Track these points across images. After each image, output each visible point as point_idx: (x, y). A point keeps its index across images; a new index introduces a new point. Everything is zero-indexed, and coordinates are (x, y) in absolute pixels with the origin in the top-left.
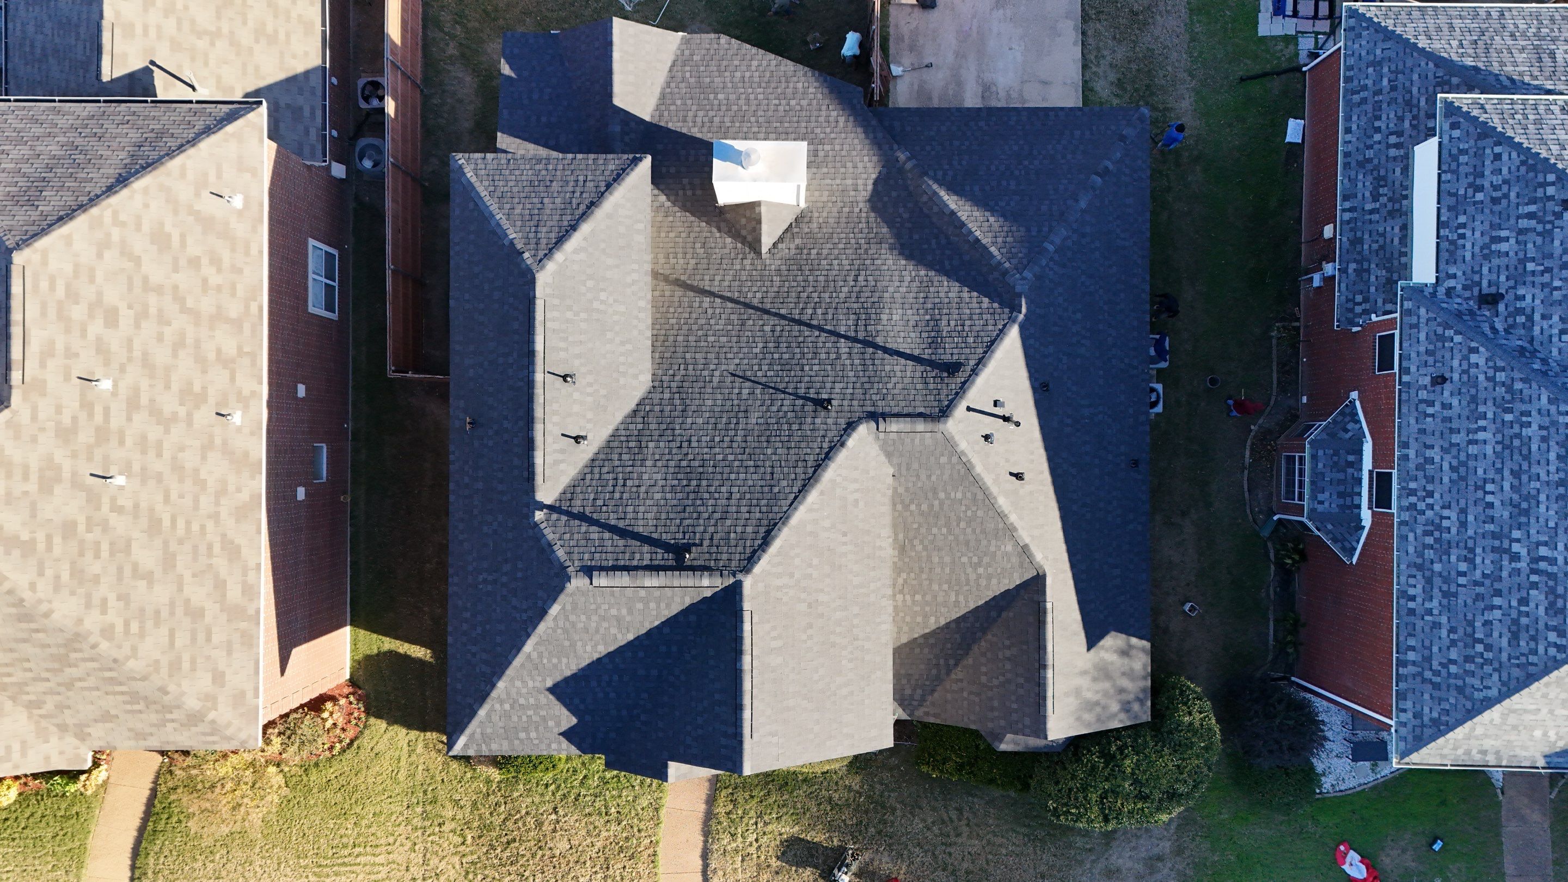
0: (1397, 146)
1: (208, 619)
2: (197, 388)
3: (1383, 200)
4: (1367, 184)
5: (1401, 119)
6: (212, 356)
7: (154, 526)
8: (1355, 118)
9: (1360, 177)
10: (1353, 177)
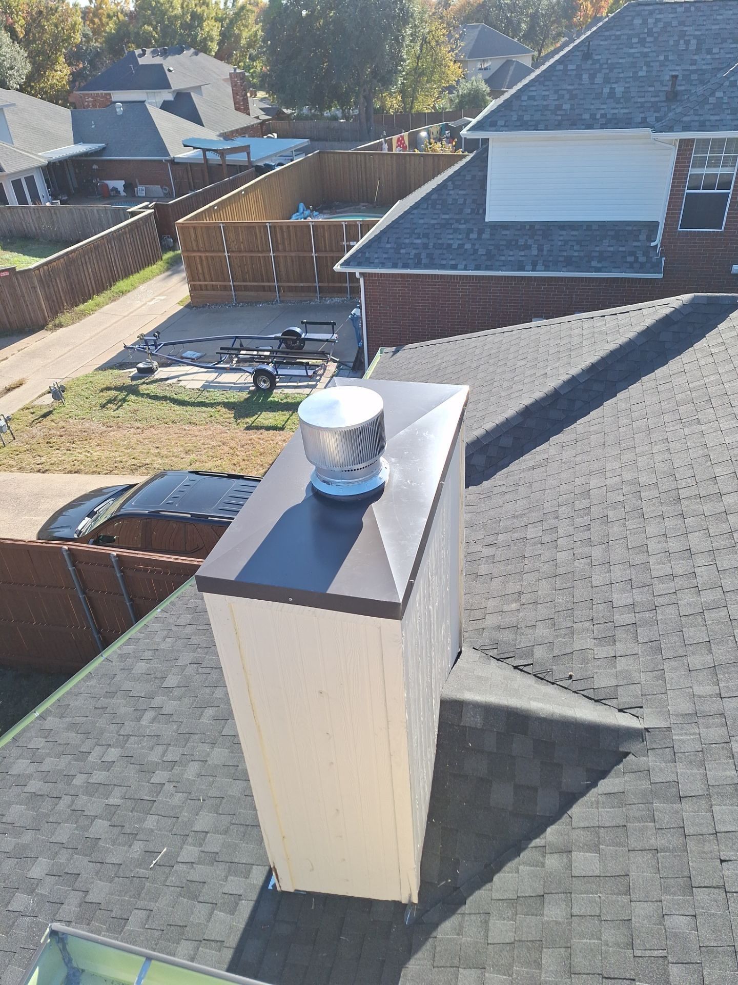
0: (481, 232)
3: (530, 242)
4: (511, 253)
5: (456, 230)
8: (444, 262)
9: (503, 258)
10: (501, 264)
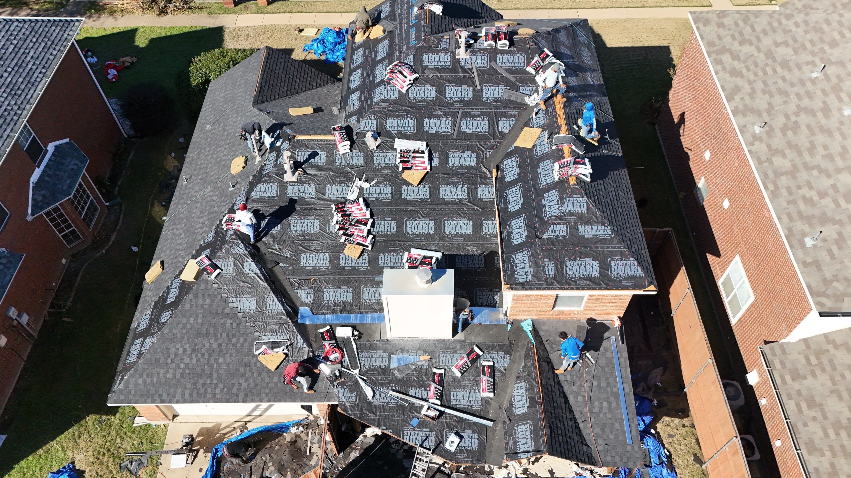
1: (736, 43)
2: (790, 133)
6: (787, 152)
7: (785, 65)
